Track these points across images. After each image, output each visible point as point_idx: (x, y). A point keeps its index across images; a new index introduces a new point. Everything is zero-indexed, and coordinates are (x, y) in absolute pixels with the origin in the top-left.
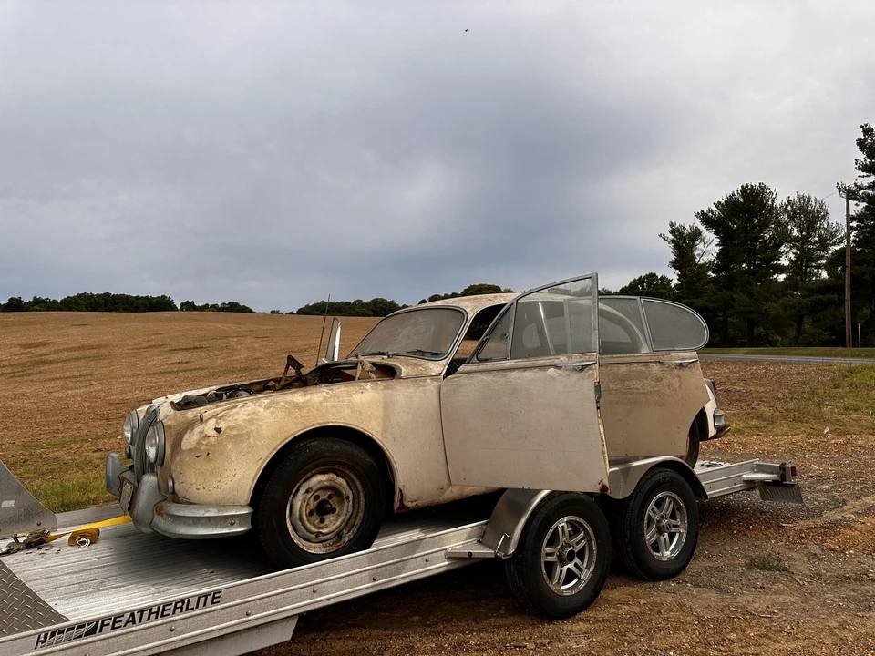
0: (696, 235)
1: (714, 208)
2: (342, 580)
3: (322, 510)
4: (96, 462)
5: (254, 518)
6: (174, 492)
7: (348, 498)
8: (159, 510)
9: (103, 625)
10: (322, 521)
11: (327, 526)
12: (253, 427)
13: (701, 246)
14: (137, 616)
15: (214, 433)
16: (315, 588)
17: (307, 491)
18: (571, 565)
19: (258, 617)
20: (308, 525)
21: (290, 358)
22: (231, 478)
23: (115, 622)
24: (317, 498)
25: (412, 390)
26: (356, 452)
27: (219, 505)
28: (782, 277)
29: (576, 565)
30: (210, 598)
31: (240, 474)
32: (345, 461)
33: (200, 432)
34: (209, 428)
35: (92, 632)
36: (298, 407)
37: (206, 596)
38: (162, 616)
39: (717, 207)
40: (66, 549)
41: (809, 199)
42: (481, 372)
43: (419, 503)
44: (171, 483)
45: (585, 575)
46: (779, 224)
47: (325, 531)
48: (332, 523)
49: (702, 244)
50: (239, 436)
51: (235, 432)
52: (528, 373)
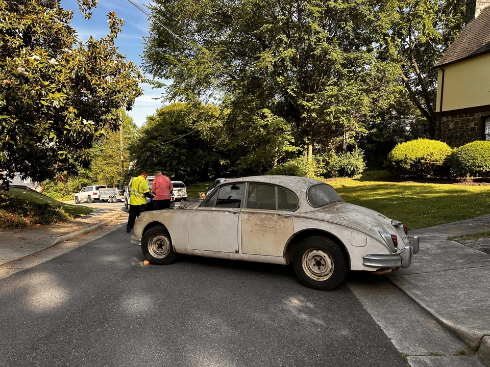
3: (159, 246)
12: (143, 218)
31: (139, 230)
42: (205, 210)
52: (219, 212)
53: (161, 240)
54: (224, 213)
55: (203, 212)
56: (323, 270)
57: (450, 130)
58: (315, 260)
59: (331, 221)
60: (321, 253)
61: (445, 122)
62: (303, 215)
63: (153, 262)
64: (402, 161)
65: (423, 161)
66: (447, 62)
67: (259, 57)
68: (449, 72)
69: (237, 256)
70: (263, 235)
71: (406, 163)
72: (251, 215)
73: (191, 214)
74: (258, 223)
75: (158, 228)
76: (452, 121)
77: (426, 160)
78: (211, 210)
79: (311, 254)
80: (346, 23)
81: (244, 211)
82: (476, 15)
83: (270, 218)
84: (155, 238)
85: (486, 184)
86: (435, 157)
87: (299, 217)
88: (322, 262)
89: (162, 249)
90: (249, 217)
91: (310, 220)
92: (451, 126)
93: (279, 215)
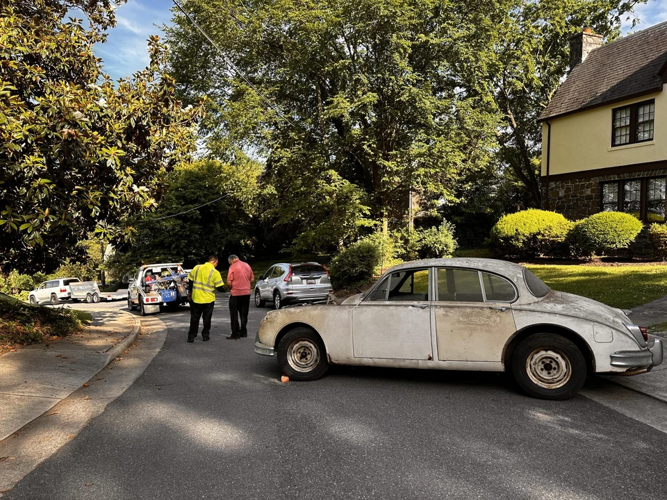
5: (275, 351)
12: (276, 319)
15: (266, 319)
22: (268, 336)
31: (271, 335)
42: (374, 305)
43: (339, 362)
51: (271, 320)
52: (399, 307)
53: (306, 347)
54: (405, 308)
55: (373, 308)
56: (555, 375)
57: (560, 198)
58: (543, 363)
59: (564, 313)
60: (551, 354)
61: (552, 189)
62: (526, 307)
63: (296, 377)
64: (512, 237)
65: (539, 237)
66: (554, 115)
67: (332, 102)
68: (555, 127)
69: (430, 364)
70: (471, 335)
71: (517, 240)
72: (448, 309)
73: (354, 311)
74: (461, 319)
75: (302, 331)
76: (563, 187)
77: (543, 236)
78: (383, 305)
79: (537, 357)
80: (439, 63)
81: (436, 304)
82: (584, 59)
83: (478, 312)
84: (296, 345)
85: (620, 264)
86: (555, 232)
87: (520, 310)
88: (554, 365)
89: (307, 359)
90: (446, 312)
91: (537, 313)
92: (561, 194)
93: (490, 308)
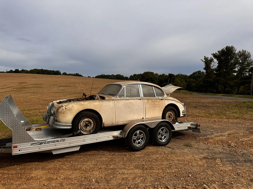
0: (211, 60)
1: (217, 53)
2: (90, 139)
3: (86, 126)
4: (40, 115)
5: (72, 126)
6: (56, 120)
7: (92, 124)
8: (53, 123)
9: (43, 143)
10: (87, 128)
11: (87, 129)
12: (73, 108)
13: (213, 64)
14: (49, 142)
15: (65, 109)
16: (84, 140)
17: (83, 122)
18: (139, 141)
19: (72, 145)
20: (84, 128)
21: (84, 94)
22: (68, 118)
23: (45, 143)
24: (86, 123)
25: (107, 102)
26: (94, 115)
27: (65, 123)
28: (235, 74)
29: (141, 141)
30: (63, 140)
31: (70, 117)
32: (92, 116)
33: (62, 109)
34: (64, 108)
35: (41, 144)
36: (82, 105)
37: (62, 140)
38: (54, 142)
39: (218, 52)
40: (34, 131)
41: (246, 51)
43: (107, 126)
44: (56, 118)
45: (143, 143)
46: (236, 58)
47: (87, 130)
48: (88, 128)
49: (213, 63)
50: (70, 110)
51: (69, 109)
52: (132, 100)
55: (122, 100)
60: (171, 112)
74: (152, 103)
83: (156, 101)
87: (165, 99)
90: (148, 101)
